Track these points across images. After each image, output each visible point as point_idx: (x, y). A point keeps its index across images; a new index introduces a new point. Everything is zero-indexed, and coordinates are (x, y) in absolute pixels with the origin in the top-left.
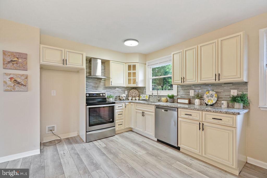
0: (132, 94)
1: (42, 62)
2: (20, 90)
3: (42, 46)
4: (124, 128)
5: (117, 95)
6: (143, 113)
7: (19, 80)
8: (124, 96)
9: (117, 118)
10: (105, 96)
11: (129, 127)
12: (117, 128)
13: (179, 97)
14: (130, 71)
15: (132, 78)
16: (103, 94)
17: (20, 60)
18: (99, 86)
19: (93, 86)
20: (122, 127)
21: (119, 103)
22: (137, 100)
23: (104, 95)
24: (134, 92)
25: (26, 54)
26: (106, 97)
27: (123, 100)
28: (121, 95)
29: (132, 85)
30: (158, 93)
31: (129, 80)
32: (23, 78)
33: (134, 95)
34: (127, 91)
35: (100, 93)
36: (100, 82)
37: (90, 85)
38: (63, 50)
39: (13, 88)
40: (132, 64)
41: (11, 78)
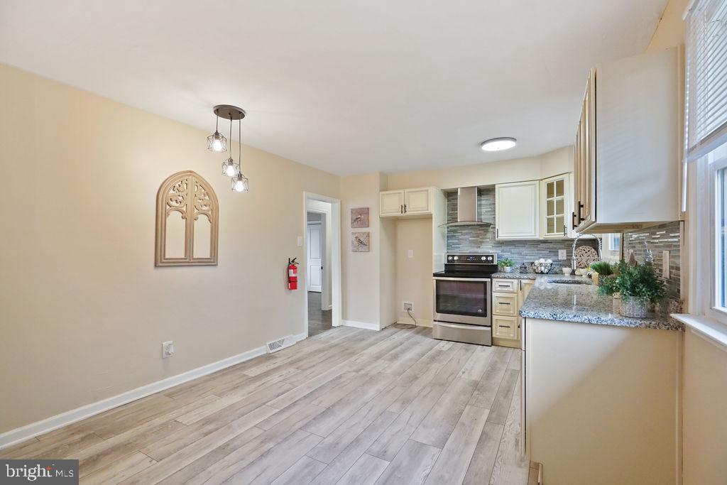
0: (579, 259)
1: (382, 215)
2: (363, 251)
7: (362, 239)
9: (497, 311)
10: (492, 261)
12: (498, 332)
14: (560, 198)
15: (555, 216)
16: (487, 256)
17: (363, 217)
18: (484, 240)
19: (470, 242)
21: (503, 278)
23: (490, 258)
25: (368, 208)
26: (495, 263)
27: (542, 273)
28: (536, 261)
29: (556, 235)
31: (550, 223)
32: (365, 236)
34: (565, 251)
35: (482, 256)
36: (487, 231)
37: (466, 239)
38: (402, 191)
39: (358, 249)
40: (554, 180)
41: (356, 238)
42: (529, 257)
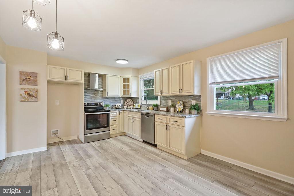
0: (127, 103)
1: (49, 79)
2: (32, 101)
3: (49, 66)
4: (118, 133)
5: (113, 104)
6: (133, 119)
7: (31, 93)
8: (120, 105)
9: (112, 124)
10: (102, 105)
11: (123, 132)
12: (112, 132)
13: (162, 105)
14: (124, 84)
15: (126, 89)
16: (100, 103)
17: (32, 78)
18: (97, 96)
19: (91, 97)
20: (116, 132)
21: (114, 111)
22: (132, 109)
23: (101, 104)
24: (130, 102)
25: (37, 73)
26: (103, 106)
27: (119, 108)
28: (117, 104)
29: (126, 96)
30: (147, 103)
31: (124, 91)
32: (34, 91)
33: (129, 104)
34: (123, 101)
35: (98, 103)
36: (98, 93)
37: (89, 96)
38: (65, 68)
39: (28, 100)
40: (126, 77)
41: (25, 92)
42: (114, 103)
